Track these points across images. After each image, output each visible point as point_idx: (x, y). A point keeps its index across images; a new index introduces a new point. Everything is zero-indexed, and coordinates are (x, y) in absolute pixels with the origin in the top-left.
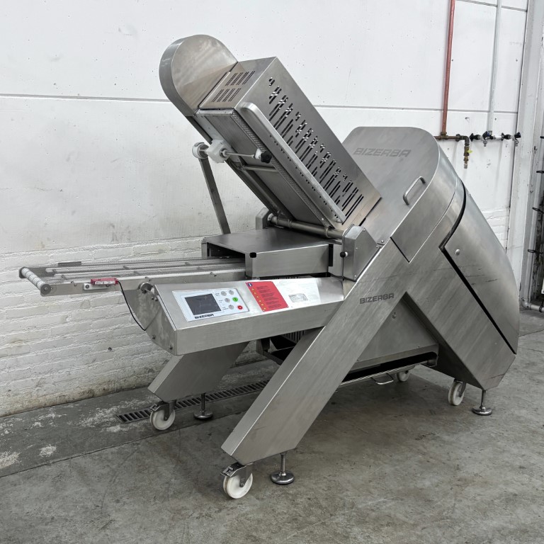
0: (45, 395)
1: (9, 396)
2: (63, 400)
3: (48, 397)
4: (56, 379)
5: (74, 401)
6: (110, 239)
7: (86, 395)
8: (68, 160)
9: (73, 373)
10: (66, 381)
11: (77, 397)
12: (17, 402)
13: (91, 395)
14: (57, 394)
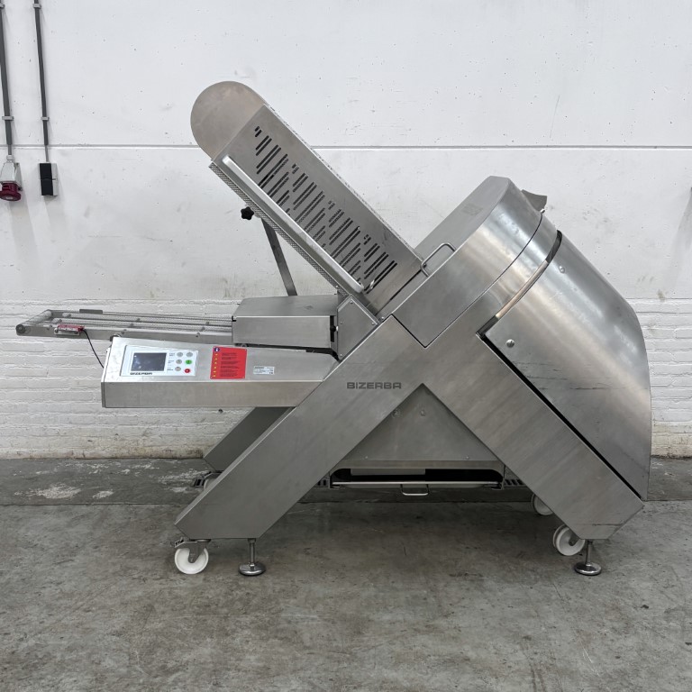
0: (152, 446)
1: (116, 439)
2: (169, 455)
3: (154, 448)
4: (162, 432)
5: (181, 459)
6: (223, 295)
7: (193, 455)
8: (179, 210)
9: (180, 429)
10: (174, 435)
11: (184, 455)
12: (123, 447)
13: (199, 456)
14: (164, 448)
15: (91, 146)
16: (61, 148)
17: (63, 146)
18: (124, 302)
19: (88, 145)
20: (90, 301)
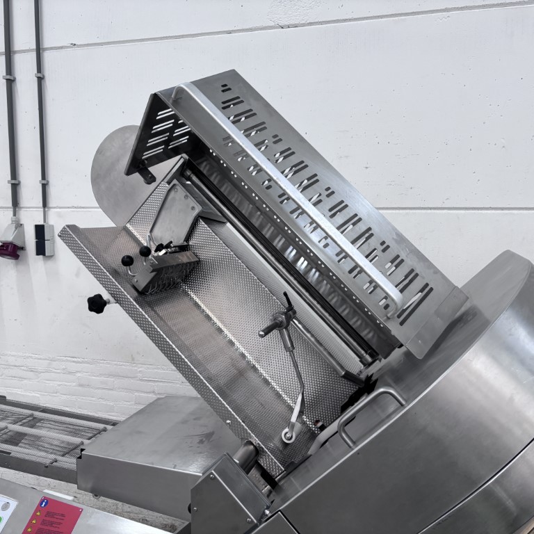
15: (83, 208)
16: (58, 210)
17: (60, 208)
18: (109, 364)
19: (81, 208)
20: (79, 360)
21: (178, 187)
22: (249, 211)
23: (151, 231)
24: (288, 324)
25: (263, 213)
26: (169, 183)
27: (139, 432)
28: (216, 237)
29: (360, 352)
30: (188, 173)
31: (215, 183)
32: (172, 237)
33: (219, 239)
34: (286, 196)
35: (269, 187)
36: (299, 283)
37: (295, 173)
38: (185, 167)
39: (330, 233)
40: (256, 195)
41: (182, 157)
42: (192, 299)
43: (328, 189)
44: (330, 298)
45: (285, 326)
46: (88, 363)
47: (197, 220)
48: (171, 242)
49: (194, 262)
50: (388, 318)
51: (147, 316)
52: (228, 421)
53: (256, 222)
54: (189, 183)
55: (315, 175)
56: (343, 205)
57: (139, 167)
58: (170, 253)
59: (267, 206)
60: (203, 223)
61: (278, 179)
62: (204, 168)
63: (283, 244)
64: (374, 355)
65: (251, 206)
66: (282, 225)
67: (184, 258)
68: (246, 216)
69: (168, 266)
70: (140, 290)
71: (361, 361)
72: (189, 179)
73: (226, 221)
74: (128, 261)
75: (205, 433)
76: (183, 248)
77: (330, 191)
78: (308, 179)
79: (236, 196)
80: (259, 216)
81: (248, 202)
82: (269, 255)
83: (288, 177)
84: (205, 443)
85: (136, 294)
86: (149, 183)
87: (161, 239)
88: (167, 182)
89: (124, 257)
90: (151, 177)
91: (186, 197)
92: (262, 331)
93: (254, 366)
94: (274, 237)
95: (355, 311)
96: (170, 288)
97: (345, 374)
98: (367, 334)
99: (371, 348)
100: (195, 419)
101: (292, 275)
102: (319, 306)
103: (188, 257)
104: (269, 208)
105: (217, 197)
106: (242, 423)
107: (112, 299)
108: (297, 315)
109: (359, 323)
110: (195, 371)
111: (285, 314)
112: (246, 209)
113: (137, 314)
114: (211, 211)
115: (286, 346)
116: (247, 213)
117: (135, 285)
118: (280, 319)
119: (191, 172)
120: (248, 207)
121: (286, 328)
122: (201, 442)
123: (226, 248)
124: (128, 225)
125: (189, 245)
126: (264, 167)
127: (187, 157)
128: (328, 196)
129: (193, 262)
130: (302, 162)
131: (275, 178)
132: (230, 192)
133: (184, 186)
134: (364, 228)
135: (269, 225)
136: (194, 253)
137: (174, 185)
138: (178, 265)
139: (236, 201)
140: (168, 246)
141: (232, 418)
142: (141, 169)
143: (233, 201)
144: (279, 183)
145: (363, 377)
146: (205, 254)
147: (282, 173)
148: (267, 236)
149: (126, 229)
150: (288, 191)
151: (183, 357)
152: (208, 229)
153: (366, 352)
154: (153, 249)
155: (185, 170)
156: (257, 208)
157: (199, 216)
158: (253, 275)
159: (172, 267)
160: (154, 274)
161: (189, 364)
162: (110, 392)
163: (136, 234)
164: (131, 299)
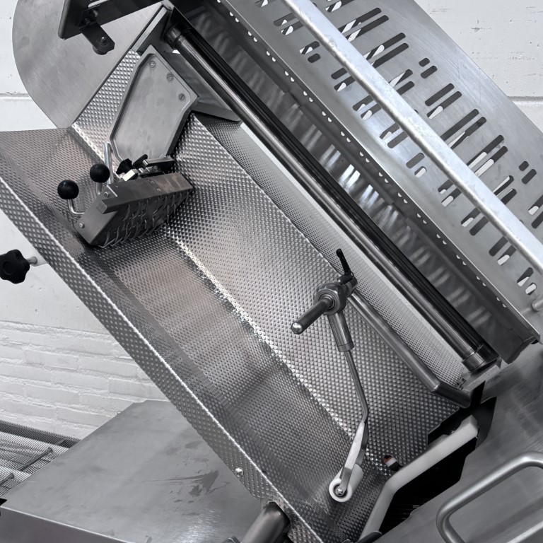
20: (26, 326)
21: (155, 60)
22: (279, 102)
23: (113, 136)
24: (344, 303)
25: (304, 106)
26: (141, 52)
27: (97, 469)
28: (221, 148)
29: (464, 349)
30: (175, 34)
31: (221, 52)
32: (147, 148)
33: (226, 153)
34: (347, 76)
35: (314, 59)
36: (363, 229)
37: (363, 31)
38: (169, 24)
39: (430, 149)
40: (291, 74)
41: (163, 6)
42: (182, 253)
43: (425, 62)
44: (416, 255)
45: (338, 307)
46: (40, 332)
47: (189, 118)
48: (145, 157)
49: (184, 193)
50: (534, 311)
51: (99, 289)
52: (239, 470)
53: (290, 123)
54: (176, 52)
55: (402, 36)
56: (452, 92)
57: (83, 23)
58: (143, 176)
59: (310, 95)
60: (200, 123)
61: (331, 41)
62: (202, 26)
63: (337, 161)
64: (490, 356)
65: (282, 93)
66: (336, 128)
67: (167, 185)
68: (274, 111)
69: (137, 201)
70: (89, 242)
71: (465, 363)
72: (176, 45)
73: (239, 119)
74: (69, 191)
75: (203, 474)
76: (166, 167)
77: (428, 66)
78: (387, 45)
79: (256, 76)
80: (296, 111)
81: (277, 86)
82: (312, 181)
83: (350, 39)
84: (202, 493)
85: (81, 249)
86: (102, 52)
87: (129, 150)
88: (138, 51)
89: (61, 184)
90: (105, 42)
91: (170, 76)
92: (299, 323)
93: (284, 365)
94: (321, 149)
95: (458, 278)
96: (145, 236)
97: (439, 387)
98: (476, 318)
99: (483, 341)
100: (188, 446)
101: (351, 216)
102: (396, 270)
103: (174, 184)
104: (313, 97)
105: (224, 78)
106: (263, 474)
107: (40, 258)
108: (359, 287)
109: (465, 298)
110: (183, 384)
111: (339, 287)
112: (273, 98)
113: (83, 285)
114: (212, 102)
115: (338, 344)
116: (276, 106)
117: (82, 233)
118: (329, 296)
119: (179, 33)
120: (277, 96)
121: (340, 312)
122: (196, 491)
123: (239, 167)
124: (75, 126)
125: (175, 161)
126: (305, 17)
127: (172, 6)
128: (425, 75)
129: (182, 192)
130: (377, 11)
131: (326, 40)
132: (245, 70)
133: (168, 57)
134: (490, 138)
135: (314, 127)
136: (185, 176)
137: (150, 56)
138: (156, 198)
139: (255, 86)
140: (139, 164)
141: (244, 464)
142: (89, 27)
143: (251, 84)
144: (334, 49)
145: (468, 389)
146: (202, 178)
147: (341, 29)
148: (309, 147)
149: (71, 133)
150: (352, 66)
151: (162, 360)
152: (208, 133)
153: (475, 348)
154: (114, 169)
155: (169, 30)
156: (293, 96)
157: (193, 111)
158: (284, 215)
159: (145, 201)
160: (111, 215)
161: (173, 372)
162: (73, 374)
163: (88, 141)
164: (72, 259)
